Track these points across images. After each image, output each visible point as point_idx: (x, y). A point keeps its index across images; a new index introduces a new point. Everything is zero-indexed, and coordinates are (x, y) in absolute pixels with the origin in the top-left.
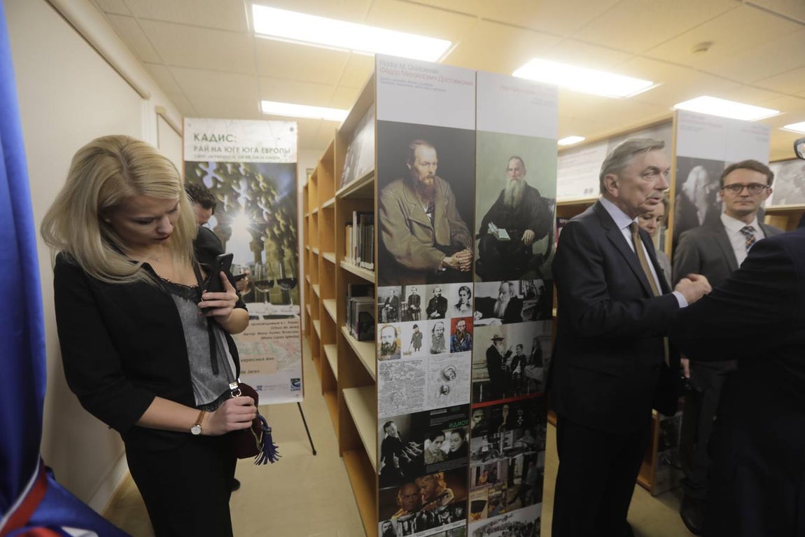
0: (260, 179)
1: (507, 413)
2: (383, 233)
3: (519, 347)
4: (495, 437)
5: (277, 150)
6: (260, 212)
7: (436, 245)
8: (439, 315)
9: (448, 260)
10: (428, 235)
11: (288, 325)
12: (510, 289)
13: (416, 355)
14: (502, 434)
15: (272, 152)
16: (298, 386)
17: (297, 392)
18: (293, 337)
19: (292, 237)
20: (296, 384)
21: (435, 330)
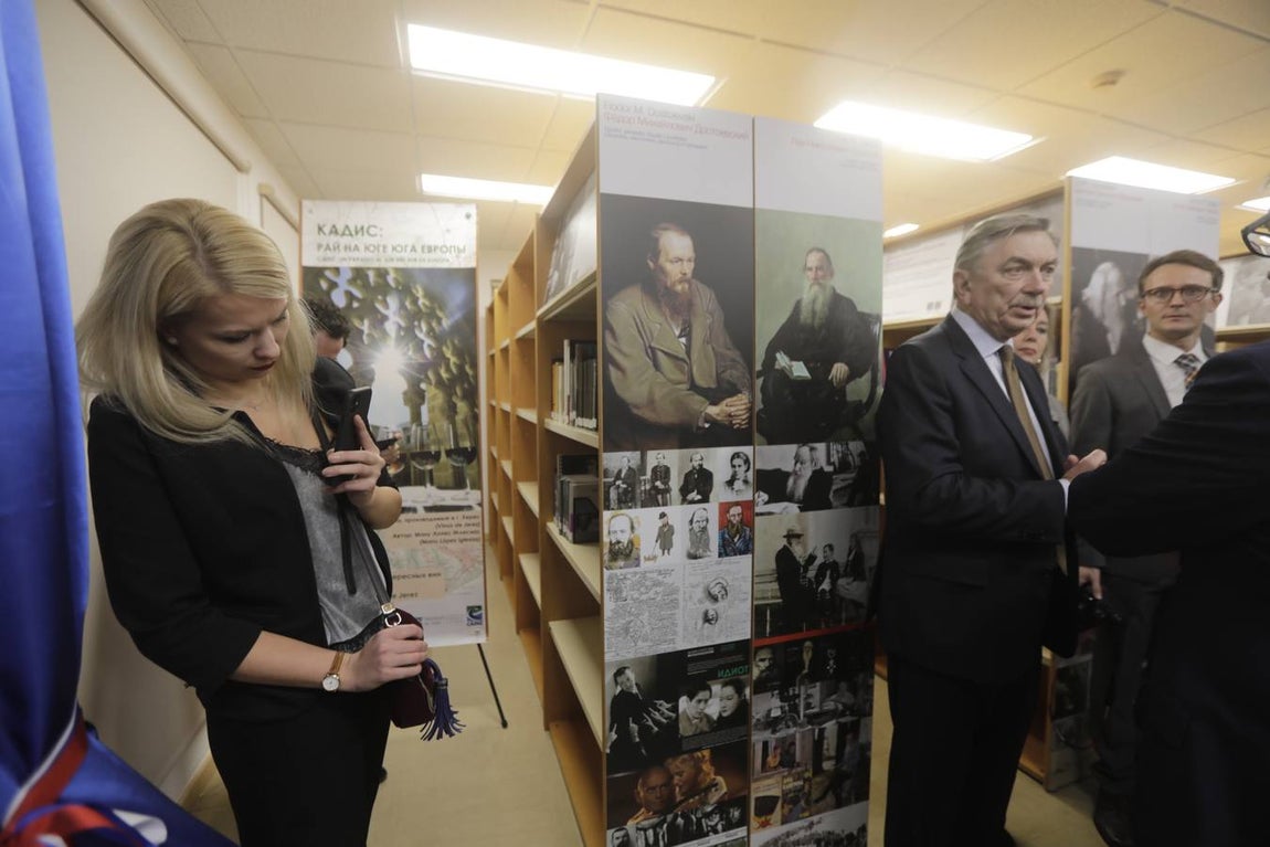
0: (420, 293)
1: (810, 654)
2: (611, 368)
3: (827, 549)
4: (791, 693)
5: (445, 249)
6: (419, 345)
7: (694, 387)
8: (699, 497)
9: (713, 410)
10: (682, 372)
11: (464, 522)
12: (811, 455)
13: (664, 561)
14: (803, 688)
15: (438, 251)
16: (479, 617)
17: (477, 628)
18: (470, 540)
19: (470, 383)
20: (475, 614)
21: (695, 520)
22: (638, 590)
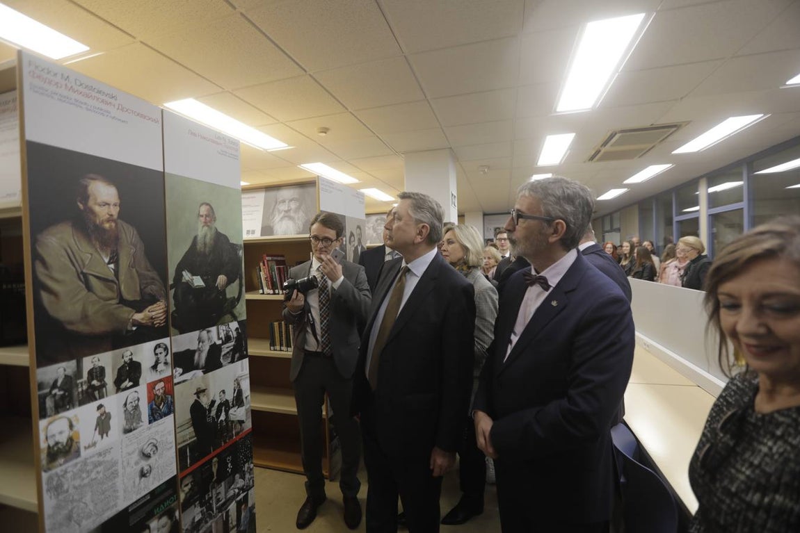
1: (217, 465)
2: (42, 293)
3: (221, 393)
4: (207, 498)
7: (123, 301)
8: (131, 384)
9: (138, 317)
10: (111, 289)
12: (208, 336)
14: (214, 491)
21: (128, 403)
22: (80, 477)
